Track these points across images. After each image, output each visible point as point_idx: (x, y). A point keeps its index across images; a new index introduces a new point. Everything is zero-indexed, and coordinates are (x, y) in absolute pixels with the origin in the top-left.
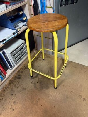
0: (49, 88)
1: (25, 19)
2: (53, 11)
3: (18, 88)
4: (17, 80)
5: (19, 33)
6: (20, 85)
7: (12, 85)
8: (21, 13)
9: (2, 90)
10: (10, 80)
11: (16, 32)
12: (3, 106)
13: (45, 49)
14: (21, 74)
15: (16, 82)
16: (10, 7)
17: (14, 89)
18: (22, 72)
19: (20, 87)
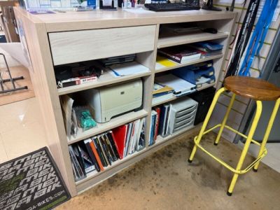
0: (217, 189)
1: (211, 74)
2: (260, 76)
3: (166, 167)
4: (166, 157)
5: (198, 89)
6: (169, 166)
7: (157, 160)
8: (209, 65)
9: (142, 161)
10: (155, 153)
11: (195, 88)
12: (140, 181)
13: (228, 127)
14: (172, 151)
15: (163, 158)
16: (204, 57)
17: (160, 167)
18: (174, 149)
19: (168, 168)
